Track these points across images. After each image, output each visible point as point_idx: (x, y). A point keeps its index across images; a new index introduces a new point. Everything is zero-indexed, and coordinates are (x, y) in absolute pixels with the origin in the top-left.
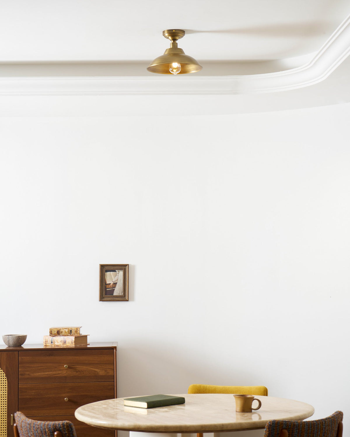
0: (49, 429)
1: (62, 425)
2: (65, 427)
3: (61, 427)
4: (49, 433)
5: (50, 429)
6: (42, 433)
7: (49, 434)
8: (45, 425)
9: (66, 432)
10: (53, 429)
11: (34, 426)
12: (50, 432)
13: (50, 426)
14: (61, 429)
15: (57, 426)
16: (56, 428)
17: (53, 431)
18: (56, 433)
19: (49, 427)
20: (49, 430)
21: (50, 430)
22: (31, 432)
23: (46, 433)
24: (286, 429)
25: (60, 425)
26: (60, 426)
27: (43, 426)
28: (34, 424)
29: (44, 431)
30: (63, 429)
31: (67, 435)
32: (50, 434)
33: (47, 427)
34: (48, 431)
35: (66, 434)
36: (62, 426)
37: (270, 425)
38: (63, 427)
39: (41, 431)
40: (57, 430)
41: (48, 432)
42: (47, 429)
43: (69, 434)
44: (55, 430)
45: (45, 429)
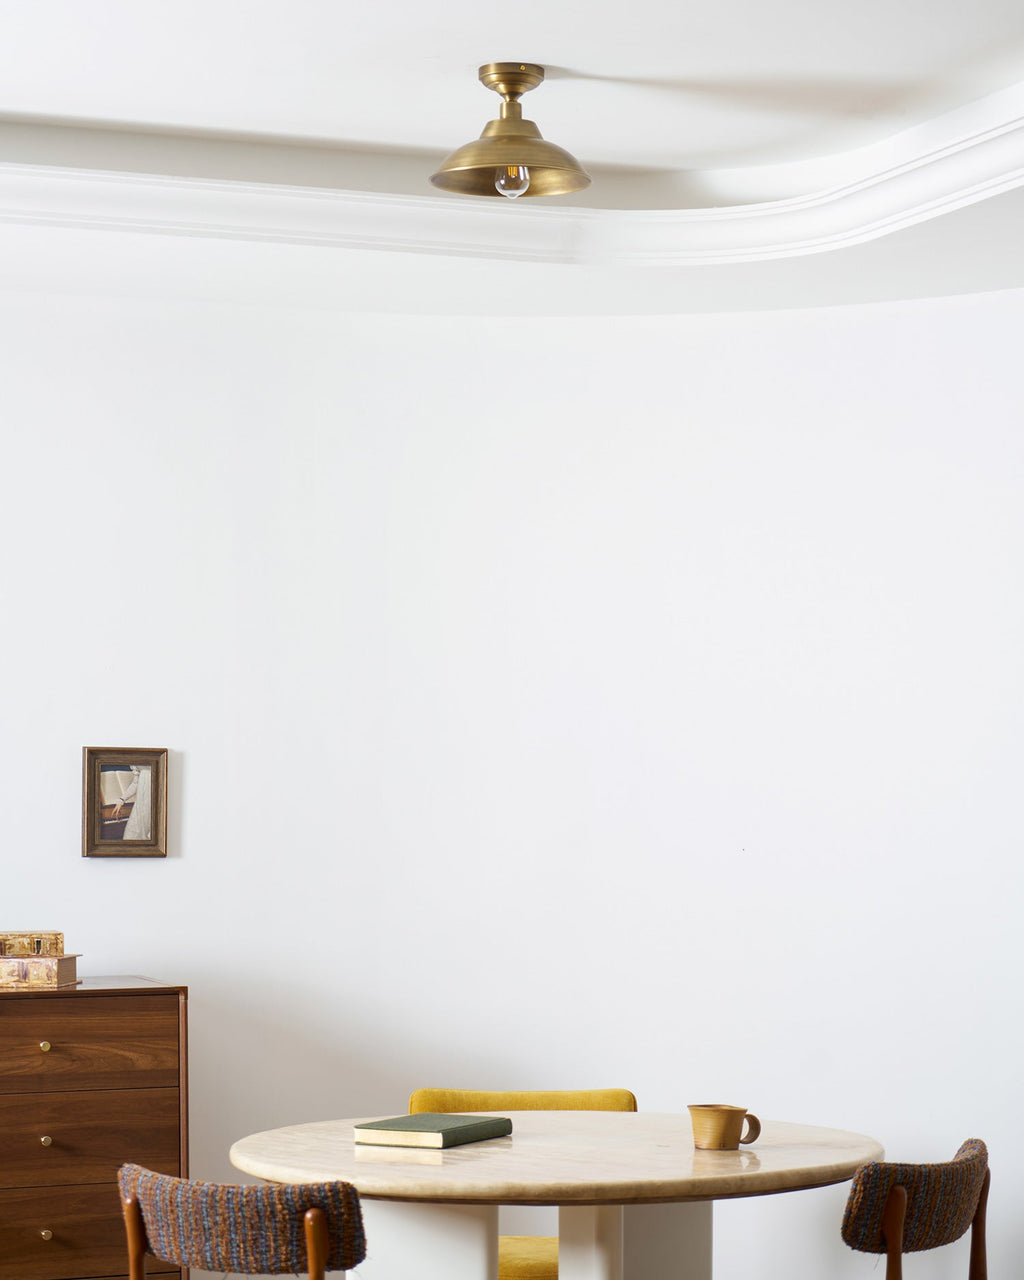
0: (286, 1204)
1: (331, 1191)
2: (341, 1196)
3: (326, 1197)
4: (284, 1215)
5: (290, 1203)
6: (260, 1217)
7: (284, 1218)
8: (272, 1193)
9: (343, 1210)
10: (300, 1202)
11: (228, 1199)
12: (290, 1211)
13: (289, 1197)
14: (326, 1201)
15: (316, 1194)
16: (310, 1201)
17: (299, 1209)
18: (309, 1215)
19: (288, 1199)
20: (286, 1206)
21: (291, 1206)
22: (217, 1215)
23: (275, 1217)
24: (903, 1184)
25: (324, 1191)
26: (323, 1194)
27: (264, 1197)
28: (229, 1192)
29: (269, 1209)
30: (334, 1202)
31: (345, 1216)
32: (287, 1217)
33: (280, 1200)
34: (284, 1209)
35: (342, 1214)
36: (329, 1194)
37: (868, 1175)
38: (333, 1196)
39: (258, 1212)
40: (313, 1206)
41: (280, 1212)
42: (281, 1204)
43: (349, 1215)
44: (308, 1205)
45: (273, 1205)
